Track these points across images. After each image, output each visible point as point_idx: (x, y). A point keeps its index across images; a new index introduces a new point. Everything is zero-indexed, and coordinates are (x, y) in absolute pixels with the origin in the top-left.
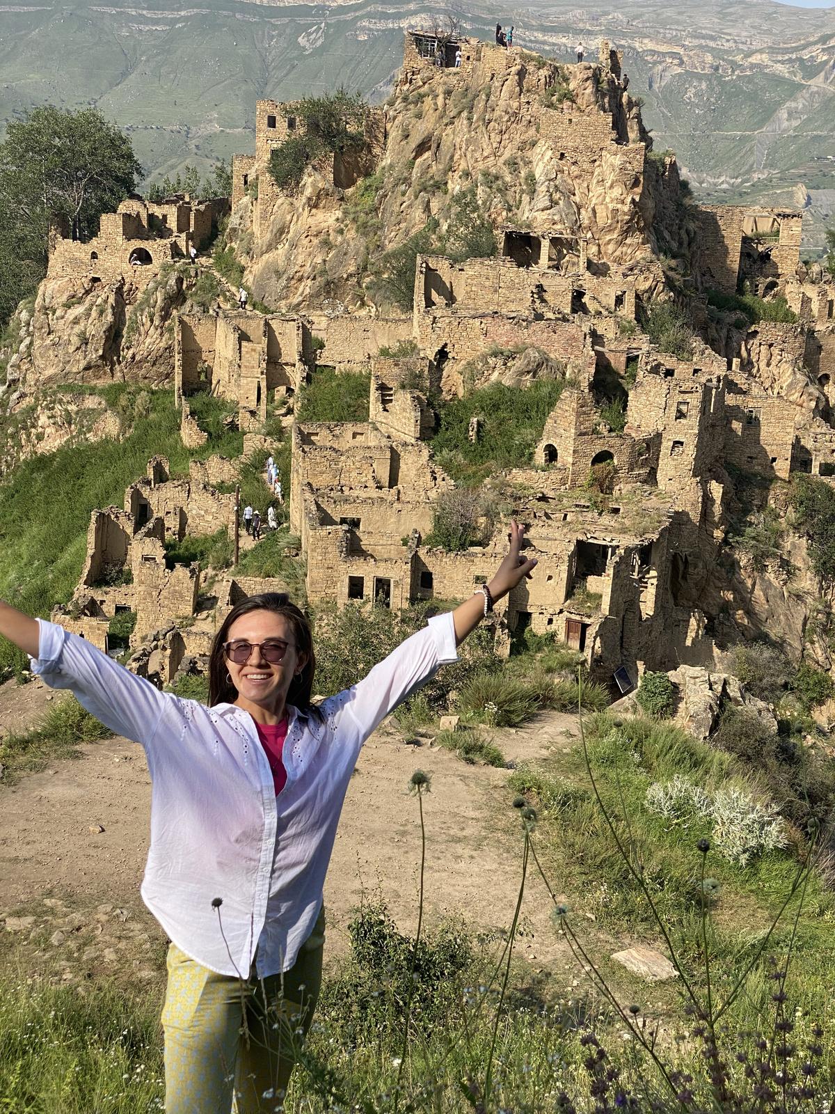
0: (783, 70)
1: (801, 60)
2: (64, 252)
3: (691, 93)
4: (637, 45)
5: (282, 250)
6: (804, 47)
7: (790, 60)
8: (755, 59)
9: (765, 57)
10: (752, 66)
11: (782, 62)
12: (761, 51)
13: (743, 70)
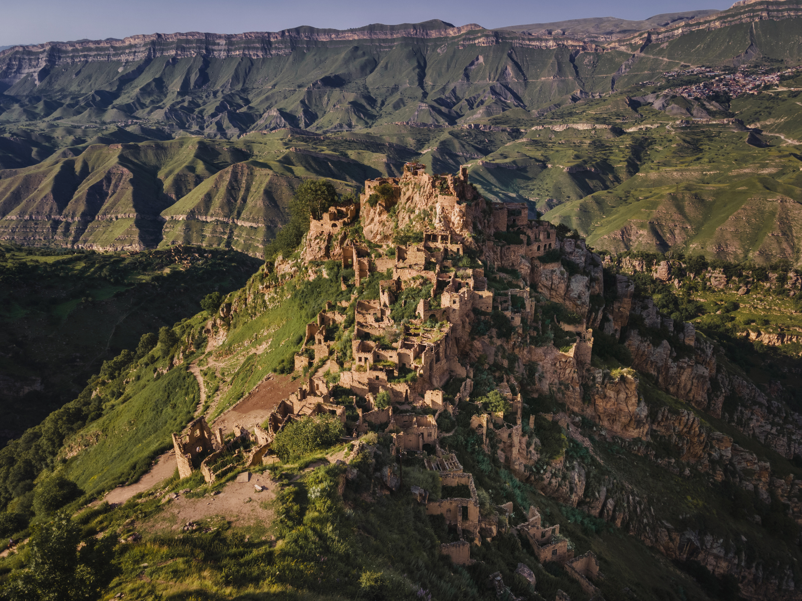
0: (623, 48)
1: (631, 44)
2: (314, 223)
3: (586, 60)
4: (565, 43)
5: (373, 225)
6: (633, 38)
7: (627, 44)
8: (612, 45)
9: (617, 44)
10: (611, 48)
11: (623, 45)
12: (615, 42)
13: (607, 50)
